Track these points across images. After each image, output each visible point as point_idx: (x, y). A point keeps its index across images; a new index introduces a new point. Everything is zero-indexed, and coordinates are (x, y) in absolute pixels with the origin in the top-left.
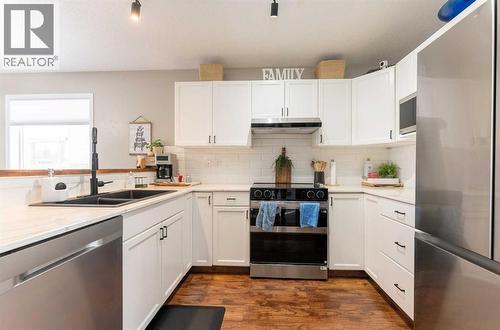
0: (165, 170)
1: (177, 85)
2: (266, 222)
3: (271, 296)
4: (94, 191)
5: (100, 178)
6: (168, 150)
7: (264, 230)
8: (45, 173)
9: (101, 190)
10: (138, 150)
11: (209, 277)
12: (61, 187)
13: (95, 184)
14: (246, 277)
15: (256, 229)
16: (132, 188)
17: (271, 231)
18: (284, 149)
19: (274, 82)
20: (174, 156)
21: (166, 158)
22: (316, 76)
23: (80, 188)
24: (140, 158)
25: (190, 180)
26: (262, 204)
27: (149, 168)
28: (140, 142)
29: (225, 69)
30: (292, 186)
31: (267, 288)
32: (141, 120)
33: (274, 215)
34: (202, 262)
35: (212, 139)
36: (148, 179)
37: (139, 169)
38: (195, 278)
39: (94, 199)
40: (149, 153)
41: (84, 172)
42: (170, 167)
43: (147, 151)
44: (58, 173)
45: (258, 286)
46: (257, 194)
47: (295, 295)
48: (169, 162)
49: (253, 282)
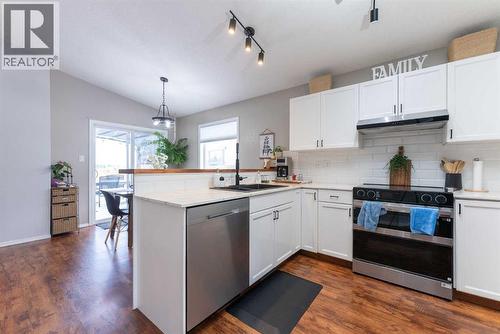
0: (283, 170)
1: (291, 100)
2: (368, 221)
3: (370, 292)
4: (237, 183)
5: (241, 175)
6: (285, 154)
7: (366, 229)
8: (215, 171)
9: (241, 183)
10: (265, 155)
11: (314, 261)
12: (222, 179)
13: (238, 179)
14: (349, 270)
15: (359, 226)
16: (259, 182)
17: (373, 230)
18: (401, 148)
19: (386, 78)
20: (290, 159)
21: (283, 161)
22: (449, 59)
23: (230, 181)
24: (266, 161)
25: (301, 179)
26: (365, 203)
27: (272, 169)
28: (267, 149)
29: (333, 77)
30: (413, 189)
31: (368, 285)
32: (267, 132)
33: (378, 215)
34: (308, 248)
35: (320, 144)
36: (271, 177)
37: (265, 169)
38: (303, 259)
39: (237, 187)
40: (273, 157)
41: (232, 171)
42: (287, 167)
43: (271, 156)
44: (221, 171)
45: (360, 281)
46: (360, 194)
47: (400, 301)
48: (286, 164)
49: (355, 277)
